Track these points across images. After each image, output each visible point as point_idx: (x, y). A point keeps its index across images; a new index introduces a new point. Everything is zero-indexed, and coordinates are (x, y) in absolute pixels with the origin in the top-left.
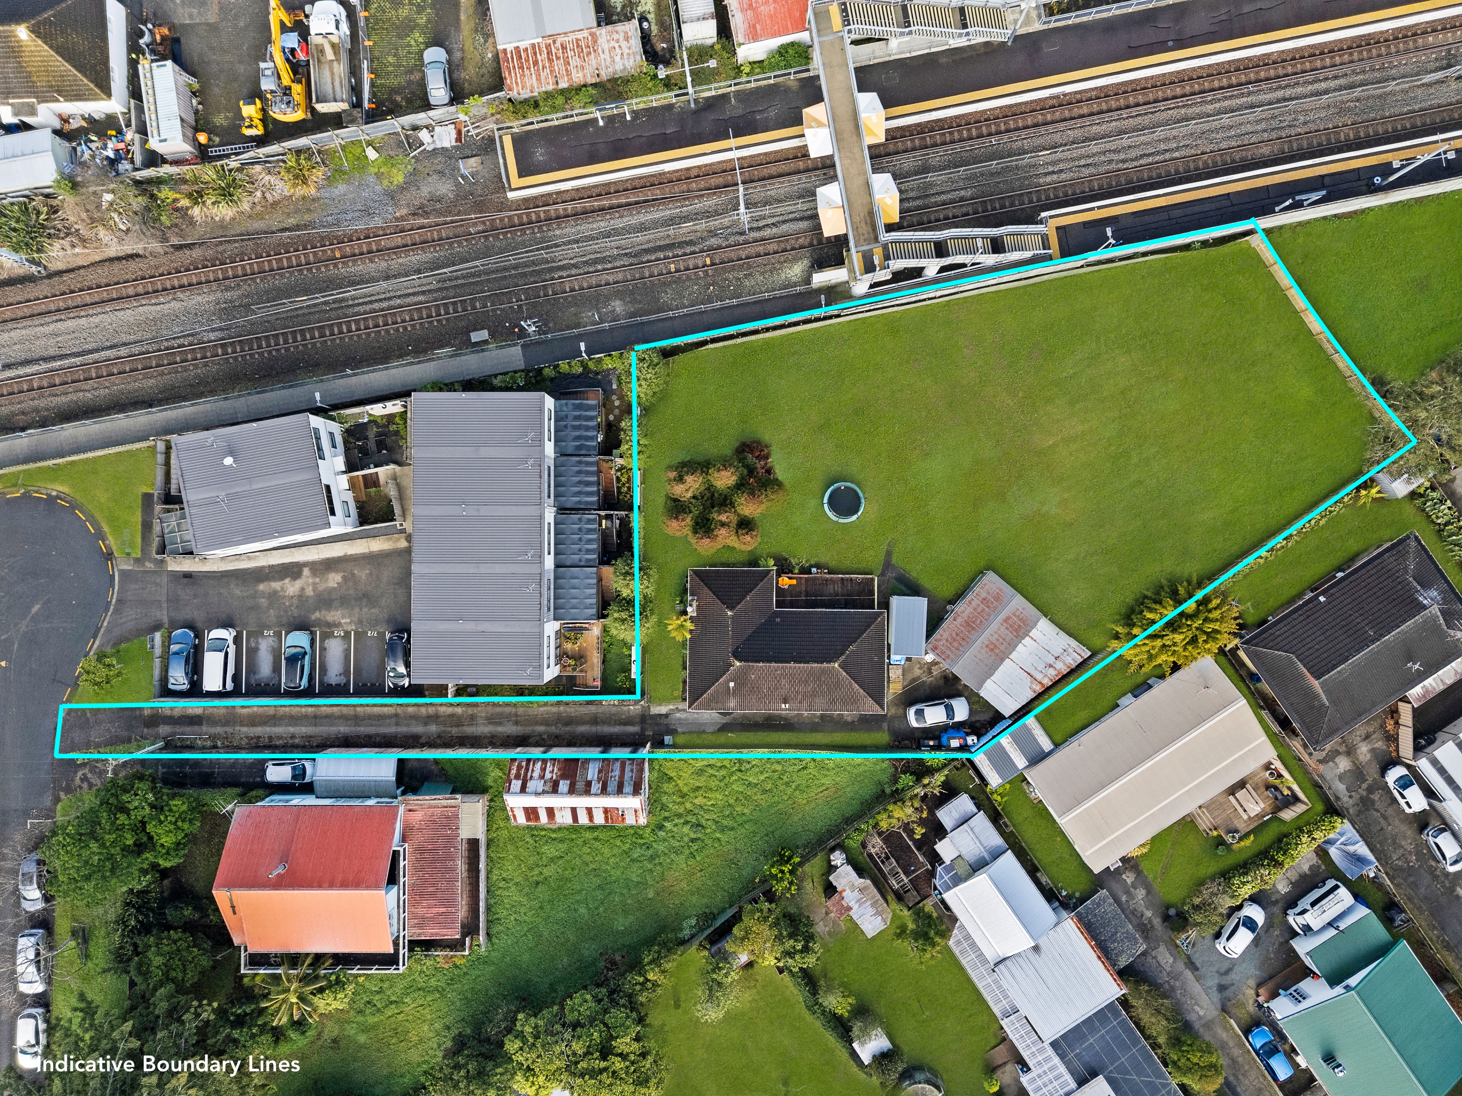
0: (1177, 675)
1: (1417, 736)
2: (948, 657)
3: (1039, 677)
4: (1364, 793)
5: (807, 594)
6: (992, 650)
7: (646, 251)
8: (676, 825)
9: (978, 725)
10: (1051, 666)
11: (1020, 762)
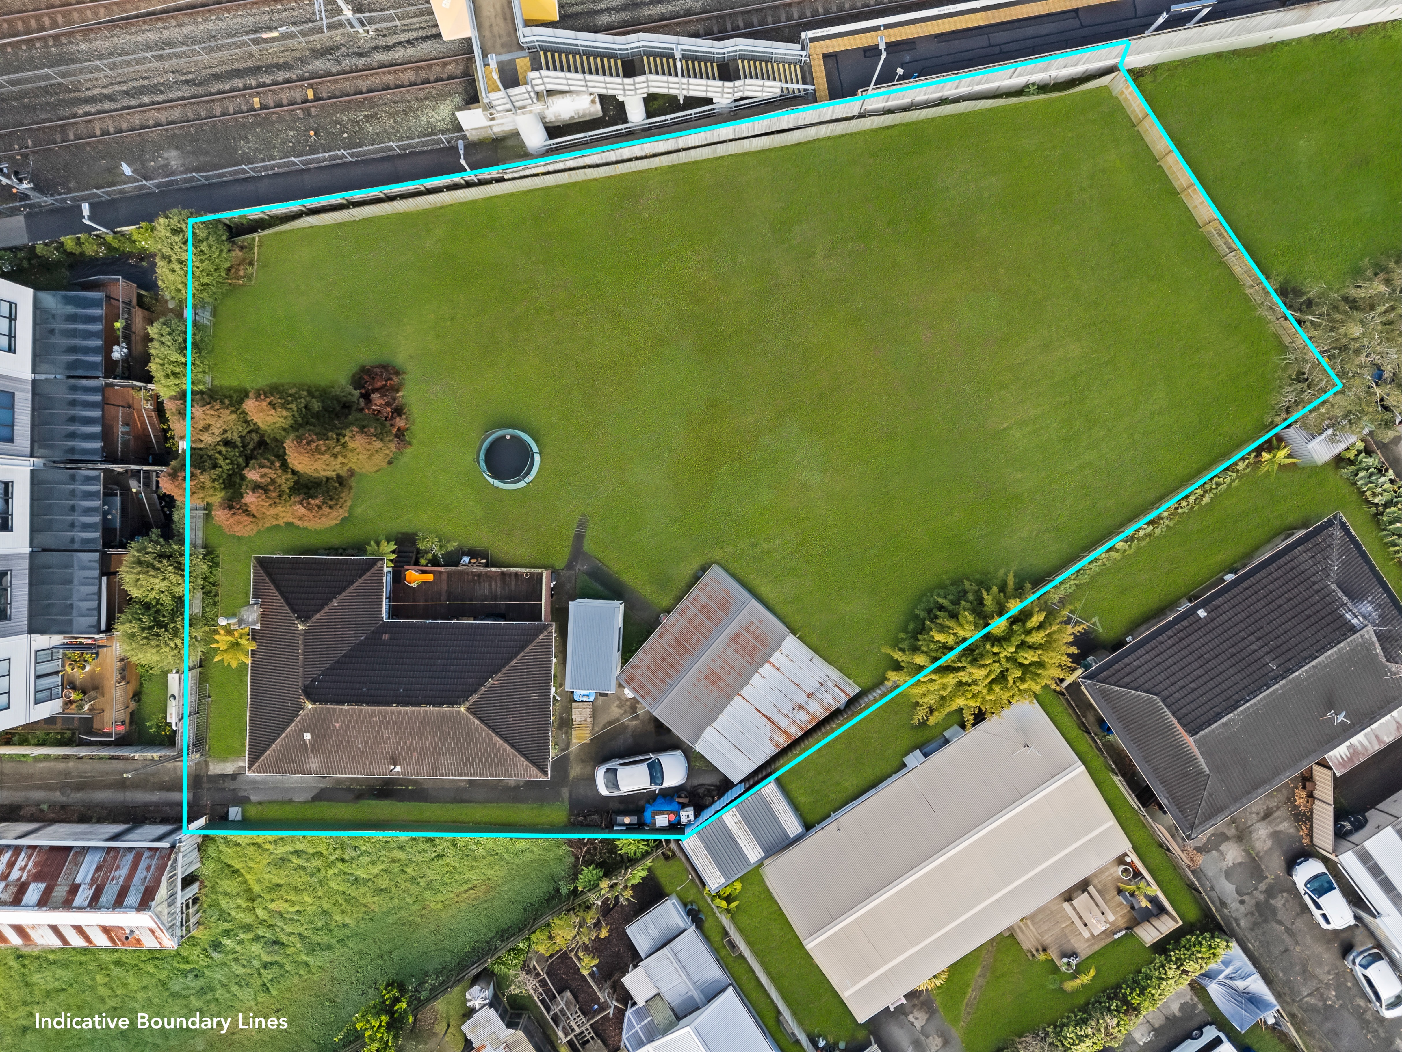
0: (982, 726)
1: (1339, 815)
2: (649, 693)
3: (784, 723)
4: (1262, 897)
5: (450, 597)
6: (714, 683)
7: (217, 77)
8: (241, 942)
9: (701, 791)
10: (801, 707)
11: (753, 853)
